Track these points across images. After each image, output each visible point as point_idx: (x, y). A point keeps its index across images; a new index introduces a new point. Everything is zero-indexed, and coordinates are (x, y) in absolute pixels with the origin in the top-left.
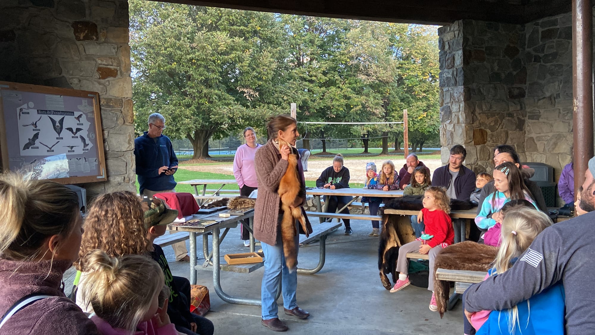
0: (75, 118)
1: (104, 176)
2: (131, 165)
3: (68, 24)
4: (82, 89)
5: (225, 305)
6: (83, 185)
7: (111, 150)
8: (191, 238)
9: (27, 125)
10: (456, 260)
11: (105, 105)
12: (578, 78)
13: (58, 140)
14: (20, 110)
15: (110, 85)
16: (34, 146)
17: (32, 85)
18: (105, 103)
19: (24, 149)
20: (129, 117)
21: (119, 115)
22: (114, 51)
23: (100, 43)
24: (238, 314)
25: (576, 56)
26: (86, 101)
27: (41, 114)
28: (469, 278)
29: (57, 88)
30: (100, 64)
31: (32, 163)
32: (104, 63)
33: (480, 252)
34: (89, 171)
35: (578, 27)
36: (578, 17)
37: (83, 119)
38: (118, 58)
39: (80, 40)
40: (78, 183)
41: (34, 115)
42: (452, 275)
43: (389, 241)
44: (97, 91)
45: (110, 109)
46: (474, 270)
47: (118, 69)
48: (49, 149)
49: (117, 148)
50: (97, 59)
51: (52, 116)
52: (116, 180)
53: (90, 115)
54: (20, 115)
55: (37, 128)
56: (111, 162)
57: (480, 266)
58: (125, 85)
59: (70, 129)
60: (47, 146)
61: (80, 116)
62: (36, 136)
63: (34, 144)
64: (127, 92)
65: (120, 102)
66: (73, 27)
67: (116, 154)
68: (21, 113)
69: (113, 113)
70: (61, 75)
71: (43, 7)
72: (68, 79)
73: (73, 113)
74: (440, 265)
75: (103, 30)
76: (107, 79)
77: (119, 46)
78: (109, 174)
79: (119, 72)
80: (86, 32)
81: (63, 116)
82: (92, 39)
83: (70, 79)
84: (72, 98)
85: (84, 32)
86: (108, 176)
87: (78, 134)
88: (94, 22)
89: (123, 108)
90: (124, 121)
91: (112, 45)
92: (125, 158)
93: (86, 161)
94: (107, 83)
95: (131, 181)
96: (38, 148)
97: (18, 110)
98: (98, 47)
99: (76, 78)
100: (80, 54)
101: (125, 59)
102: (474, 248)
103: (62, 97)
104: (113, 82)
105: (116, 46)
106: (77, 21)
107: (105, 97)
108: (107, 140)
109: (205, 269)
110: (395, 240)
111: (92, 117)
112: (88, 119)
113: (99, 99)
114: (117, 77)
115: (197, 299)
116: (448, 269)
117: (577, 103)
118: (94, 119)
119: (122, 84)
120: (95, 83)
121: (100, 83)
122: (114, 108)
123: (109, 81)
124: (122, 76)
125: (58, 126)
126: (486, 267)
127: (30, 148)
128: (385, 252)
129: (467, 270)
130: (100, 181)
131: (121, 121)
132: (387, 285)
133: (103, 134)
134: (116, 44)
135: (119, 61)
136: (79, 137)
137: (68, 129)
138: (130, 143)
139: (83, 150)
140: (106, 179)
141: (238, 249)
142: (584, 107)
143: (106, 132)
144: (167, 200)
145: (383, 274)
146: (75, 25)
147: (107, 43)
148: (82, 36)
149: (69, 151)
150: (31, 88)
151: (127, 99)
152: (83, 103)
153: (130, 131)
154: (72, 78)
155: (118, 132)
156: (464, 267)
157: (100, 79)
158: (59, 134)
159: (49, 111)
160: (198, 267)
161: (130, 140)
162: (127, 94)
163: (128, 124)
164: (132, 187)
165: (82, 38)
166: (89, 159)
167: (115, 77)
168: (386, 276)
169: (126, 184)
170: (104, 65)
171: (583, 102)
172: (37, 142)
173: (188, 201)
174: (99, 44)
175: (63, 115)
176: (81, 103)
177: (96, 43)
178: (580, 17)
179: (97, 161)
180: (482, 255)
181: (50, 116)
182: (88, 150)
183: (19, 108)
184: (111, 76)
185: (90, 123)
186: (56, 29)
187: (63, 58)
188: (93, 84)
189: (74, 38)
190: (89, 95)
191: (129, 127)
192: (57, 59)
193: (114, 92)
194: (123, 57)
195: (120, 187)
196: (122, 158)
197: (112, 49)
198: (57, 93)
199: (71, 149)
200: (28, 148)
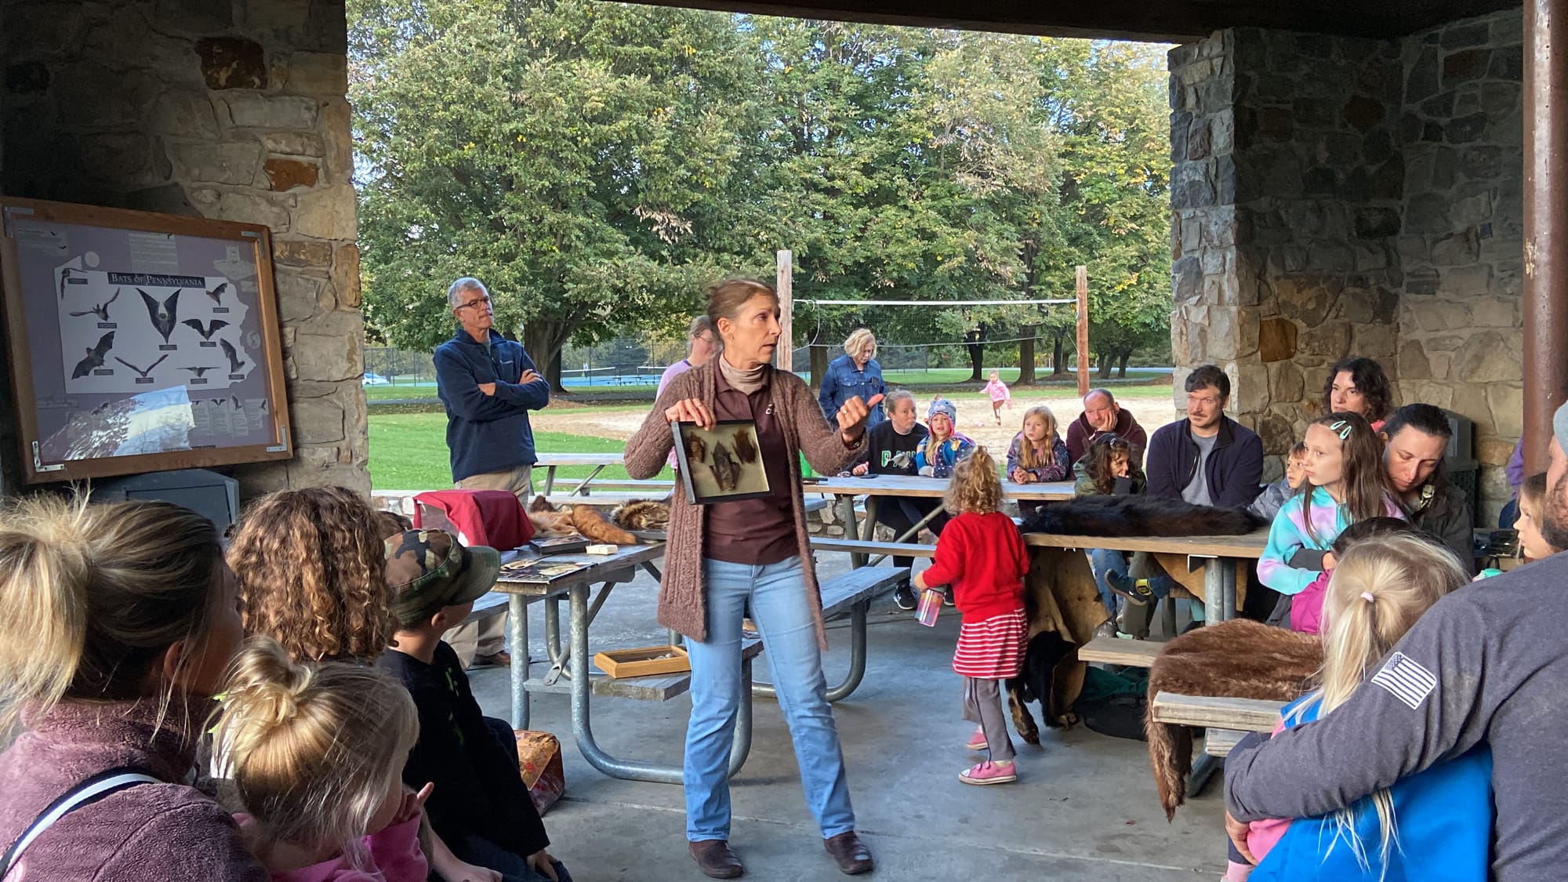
0: (208, 293)
1: (285, 446)
2: (356, 417)
3: (184, 44)
4: (226, 217)
5: (603, 781)
6: (230, 471)
7: (302, 378)
8: (514, 609)
9: (83, 314)
10: (1208, 668)
11: (287, 259)
12: (1537, 187)
14: (64, 272)
15: (299, 205)
16: (102, 367)
17: (93, 209)
18: (287, 253)
19: (76, 375)
20: (350, 289)
21: (323, 284)
22: (307, 116)
23: (271, 96)
24: (636, 806)
25: (1533, 127)
26: (236, 249)
28: (1239, 719)
29: (158, 215)
30: (271, 151)
31: (95, 413)
32: (283, 147)
33: (1271, 649)
34: (247, 433)
35: (1540, 51)
36: (1538, 24)
38: (319, 135)
39: (217, 87)
40: (217, 464)
41: (100, 288)
42: (1196, 710)
44: (264, 223)
45: (300, 269)
46: (1253, 697)
47: (319, 164)
48: (140, 376)
49: (320, 372)
50: (264, 139)
52: (316, 456)
53: (247, 286)
54: (62, 285)
55: (109, 321)
56: (303, 409)
57: (1269, 686)
58: (339, 207)
59: (196, 324)
60: (135, 368)
61: (221, 289)
62: (106, 342)
63: (101, 363)
64: (344, 223)
65: (324, 250)
66: (201, 54)
67: (314, 388)
68: (66, 280)
69: (308, 280)
70: (170, 182)
72: (187, 191)
73: (203, 280)
74: (1164, 684)
75: (280, 60)
76: (289, 191)
77: (321, 103)
78: (300, 441)
79: (321, 172)
80: (234, 65)
82: (251, 84)
83: (194, 189)
84: (198, 240)
85: (230, 65)
86: (296, 446)
87: (216, 337)
88: (256, 39)
89: (333, 268)
90: (336, 301)
91: (302, 101)
92: (340, 399)
93: (237, 407)
94: (291, 202)
95: (357, 458)
96: (111, 372)
97: (58, 272)
98: (266, 106)
99: (212, 188)
100: (218, 125)
101: (337, 137)
102: (1256, 638)
103: (172, 237)
104: (307, 198)
105: (313, 103)
106: (211, 36)
107: (287, 237)
108: (293, 351)
109: (549, 689)
110: (1049, 613)
111: (252, 290)
112: (242, 297)
113: (271, 242)
114: (316, 186)
115: (531, 766)
116: (1185, 693)
117: (1533, 254)
118: (257, 295)
119: (330, 203)
120: (259, 200)
121: (272, 203)
122: (310, 268)
123: (295, 195)
124: (329, 182)
125: (163, 316)
126: (1285, 689)
127: (92, 372)
129: (1236, 696)
130: (278, 458)
131: (327, 301)
132: (1026, 733)
133: (282, 336)
134: (313, 96)
135: (323, 143)
136: (218, 344)
137: (188, 322)
138: (353, 360)
139: (231, 377)
140: (291, 453)
141: (639, 635)
142: (1552, 264)
143: (289, 331)
144: (449, 510)
145: (1016, 702)
146: (205, 48)
147: (290, 95)
148: (223, 76)
149: (193, 381)
151: (345, 243)
152: (229, 253)
153: (352, 328)
154: (200, 189)
155: (320, 331)
156: (1227, 690)
157: (271, 190)
158: (166, 335)
159: (140, 275)
160: (534, 684)
161: (352, 351)
162: (344, 230)
163: (346, 308)
164: (358, 473)
165: (223, 82)
166: (247, 401)
167: (311, 184)
168: (1025, 710)
169: (342, 466)
170: (282, 153)
171: (1550, 252)
172: (109, 356)
173: (504, 512)
174: (269, 98)
176: (224, 256)
177: (262, 94)
178: (1546, 23)
179: (266, 406)
180: (1277, 656)
181: (141, 288)
182: (242, 377)
183: (61, 268)
184: (302, 182)
185: (247, 307)
186: (155, 58)
187: (173, 135)
188: (254, 203)
189: (204, 83)
190: (243, 233)
191: (348, 316)
192: (158, 139)
193: (309, 225)
194: (332, 133)
195: (326, 473)
196: (333, 398)
197: (303, 110)
198: (159, 229)
199: (199, 375)
200: (86, 373)
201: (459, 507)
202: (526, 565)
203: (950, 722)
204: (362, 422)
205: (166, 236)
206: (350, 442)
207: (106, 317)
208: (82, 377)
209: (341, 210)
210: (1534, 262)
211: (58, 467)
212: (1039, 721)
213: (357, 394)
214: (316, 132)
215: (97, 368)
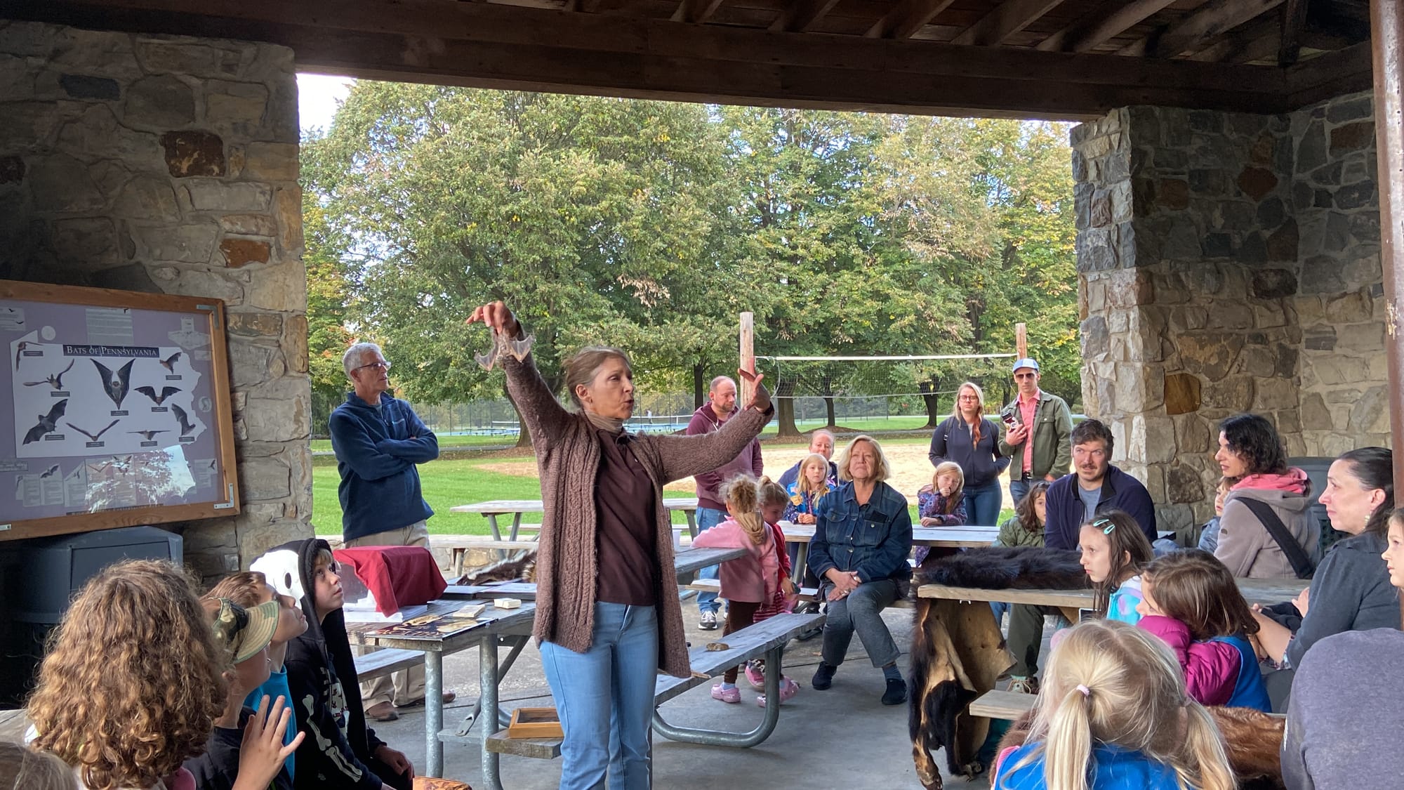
0: (162, 362)
1: (233, 503)
2: (301, 474)
3: (151, 137)
4: (184, 292)
6: (178, 528)
7: (251, 439)
9: (37, 383)
11: (241, 329)
12: (1395, 248)
13: (116, 418)
14: (20, 345)
15: (252, 281)
16: (53, 433)
17: (52, 287)
18: (240, 324)
19: (27, 440)
20: (298, 356)
21: (273, 352)
22: (262, 199)
23: (229, 182)
25: (1388, 191)
26: (192, 321)
27: (72, 354)
29: (113, 291)
30: (227, 232)
31: (45, 475)
32: (238, 227)
34: (195, 492)
35: (1391, 116)
36: (1388, 91)
37: (183, 365)
38: (273, 216)
39: (179, 175)
40: (163, 521)
41: (55, 358)
43: (935, 665)
44: (219, 297)
45: (251, 339)
47: (272, 243)
48: (90, 440)
49: (267, 433)
50: (221, 221)
51: (101, 360)
52: (264, 512)
53: (200, 355)
54: (18, 359)
55: (63, 389)
56: (251, 468)
58: (289, 281)
59: (148, 391)
60: (86, 433)
61: (175, 358)
62: (59, 409)
63: (53, 428)
64: (293, 296)
65: (275, 321)
66: (165, 146)
67: (263, 448)
68: (21, 352)
69: (259, 348)
71: (93, 100)
72: (149, 269)
73: (157, 350)
75: (238, 150)
76: (244, 268)
77: (275, 188)
78: (248, 498)
79: (273, 251)
80: (196, 155)
81: (130, 359)
82: (210, 172)
83: (156, 267)
84: (154, 313)
85: (191, 155)
86: (243, 503)
87: (169, 402)
88: (216, 132)
89: (283, 337)
90: (285, 367)
91: (258, 186)
92: (286, 458)
93: (187, 467)
94: (246, 277)
95: (302, 513)
96: (63, 437)
97: (14, 346)
98: (224, 191)
99: (170, 266)
100: (179, 209)
101: (289, 218)
103: (129, 311)
104: (260, 273)
105: (268, 188)
106: (175, 130)
107: (241, 309)
108: (244, 413)
110: (950, 663)
111: (206, 358)
112: (195, 364)
113: (225, 314)
114: (269, 263)
117: (1395, 315)
118: (210, 363)
119: (281, 278)
120: (215, 276)
121: (227, 278)
122: (262, 337)
123: (249, 271)
124: (280, 259)
125: (116, 384)
127: (43, 437)
128: (925, 696)
130: (224, 514)
131: (277, 367)
132: (930, 783)
133: (233, 401)
134: (267, 182)
135: (275, 223)
136: (170, 409)
137: (141, 390)
138: (299, 421)
139: (181, 440)
140: (238, 509)
143: (240, 396)
144: (358, 566)
145: (922, 751)
146: (169, 141)
147: (247, 181)
148: (185, 166)
149: (143, 444)
150: (49, 294)
151: (294, 315)
152: (184, 325)
153: (299, 392)
154: (161, 267)
155: (269, 396)
157: (227, 266)
158: (118, 402)
159: (95, 347)
161: (299, 413)
162: (294, 302)
163: (294, 374)
164: (302, 527)
165: (184, 170)
166: (196, 461)
167: (264, 261)
168: (931, 758)
169: (288, 521)
170: (238, 233)
172: (61, 423)
173: (416, 567)
174: (226, 184)
175: (131, 356)
176: (178, 327)
177: (221, 181)
178: (1395, 90)
179: (215, 465)
181: (96, 358)
182: (193, 439)
183: (17, 342)
184: (256, 259)
185: (200, 374)
186: (124, 150)
187: (138, 218)
188: (211, 279)
189: (167, 170)
190: (198, 307)
191: (297, 381)
192: (123, 221)
193: (262, 298)
194: (284, 214)
195: (272, 528)
196: (281, 457)
197: (258, 195)
198: (116, 303)
199: (150, 438)
200: (37, 439)
201: (368, 564)
202: (428, 621)
203: (858, 770)
204: (307, 478)
205: (122, 310)
206: (296, 497)
207: (59, 386)
208: (33, 443)
209: (291, 284)
210: (1396, 323)
211: (5, 527)
212: (944, 770)
213: (303, 453)
214: (269, 213)
215: (48, 433)
